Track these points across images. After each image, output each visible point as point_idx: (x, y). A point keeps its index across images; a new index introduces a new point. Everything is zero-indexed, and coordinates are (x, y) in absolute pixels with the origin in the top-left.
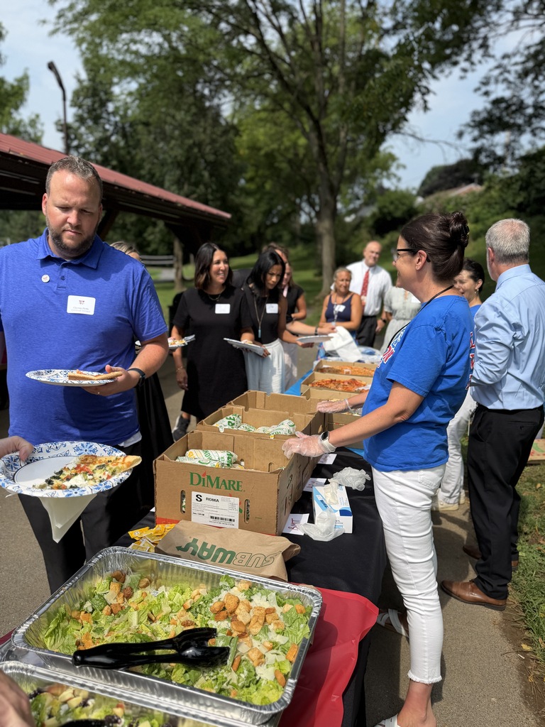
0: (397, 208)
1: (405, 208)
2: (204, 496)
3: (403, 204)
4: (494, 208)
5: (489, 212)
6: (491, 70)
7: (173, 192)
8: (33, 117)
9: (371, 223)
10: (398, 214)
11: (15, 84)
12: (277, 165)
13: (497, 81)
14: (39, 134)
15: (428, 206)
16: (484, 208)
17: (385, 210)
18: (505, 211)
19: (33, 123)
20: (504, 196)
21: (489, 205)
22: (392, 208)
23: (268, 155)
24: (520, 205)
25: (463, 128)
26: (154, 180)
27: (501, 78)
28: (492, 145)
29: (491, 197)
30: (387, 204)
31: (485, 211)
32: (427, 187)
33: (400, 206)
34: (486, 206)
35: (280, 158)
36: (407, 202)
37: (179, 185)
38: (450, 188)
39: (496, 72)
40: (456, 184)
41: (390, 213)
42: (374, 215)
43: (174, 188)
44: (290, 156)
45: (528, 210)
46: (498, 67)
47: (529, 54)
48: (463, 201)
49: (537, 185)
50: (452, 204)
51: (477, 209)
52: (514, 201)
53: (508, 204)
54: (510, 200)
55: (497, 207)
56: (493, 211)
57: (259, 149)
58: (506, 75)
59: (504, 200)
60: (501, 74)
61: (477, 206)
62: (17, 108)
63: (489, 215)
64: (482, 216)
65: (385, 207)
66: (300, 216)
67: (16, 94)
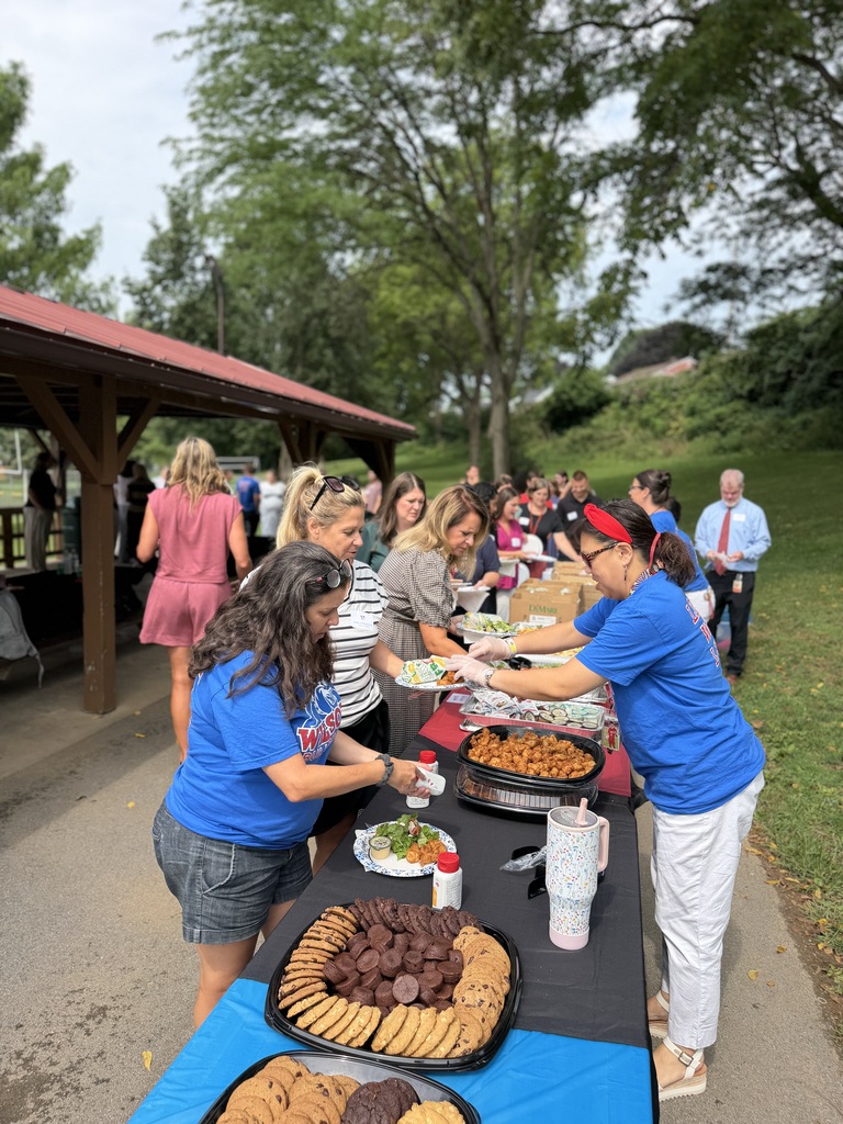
0: (581, 394)
1: (592, 394)
3: (588, 388)
4: (715, 396)
5: (709, 401)
6: (704, 224)
7: (284, 376)
8: (107, 280)
9: (544, 413)
10: (582, 402)
11: (83, 236)
12: (417, 337)
13: (712, 237)
14: (113, 301)
15: (624, 391)
16: (701, 396)
17: (565, 397)
18: (731, 400)
19: (105, 288)
20: (729, 380)
21: (709, 391)
22: (574, 394)
23: (406, 325)
24: (751, 392)
25: (670, 301)
26: (257, 360)
27: (718, 233)
28: (708, 321)
29: (711, 381)
30: (567, 389)
31: (703, 400)
32: (621, 360)
33: (585, 391)
34: (706, 394)
35: (421, 328)
36: (595, 385)
37: (290, 367)
38: (654, 363)
39: (711, 227)
40: (663, 359)
41: (570, 401)
42: (547, 403)
43: (284, 370)
44: (435, 325)
45: (762, 400)
46: (713, 220)
47: (754, 202)
48: (673, 385)
49: (771, 367)
50: (659, 388)
51: (693, 397)
52: (742, 387)
53: (734, 392)
54: (736, 386)
55: (720, 395)
56: (714, 400)
57: (395, 316)
58: (724, 230)
59: (729, 386)
60: (718, 228)
61: (693, 392)
62: (83, 266)
63: (709, 405)
64: (699, 407)
65: (564, 392)
66: (442, 401)
67: (82, 250)
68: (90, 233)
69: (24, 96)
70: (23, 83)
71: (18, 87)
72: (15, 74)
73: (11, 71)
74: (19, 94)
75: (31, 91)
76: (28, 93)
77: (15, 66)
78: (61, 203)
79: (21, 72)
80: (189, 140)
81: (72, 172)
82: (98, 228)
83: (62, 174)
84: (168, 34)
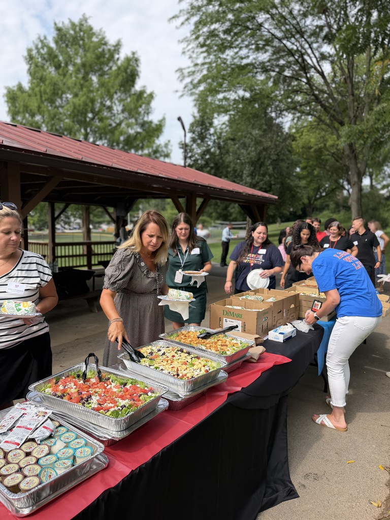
2: (228, 320)
8: (167, 142)
11: (158, 123)
12: (323, 157)
14: (169, 152)
19: (166, 145)
23: (317, 151)
35: (326, 153)
57: (310, 148)
62: (158, 137)
66: (343, 191)
67: (158, 129)
68: (161, 121)
69: (138, 66)
70: (137, 60)
71: (135, 62)
72: (133, 57)
73: (132, 56)
74: (135, 65)
75: (140, 63)
76: (139, 65)
77: (134, 53)
78: (150, 110)
79: (136, 56)
80: (189, 67)
81: (154, 95)
82: (164, 119)
83: (151, 96)
84: (174, 17)
